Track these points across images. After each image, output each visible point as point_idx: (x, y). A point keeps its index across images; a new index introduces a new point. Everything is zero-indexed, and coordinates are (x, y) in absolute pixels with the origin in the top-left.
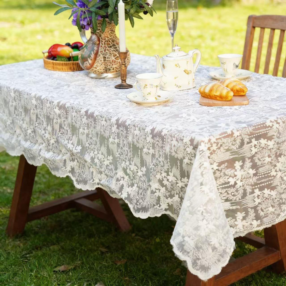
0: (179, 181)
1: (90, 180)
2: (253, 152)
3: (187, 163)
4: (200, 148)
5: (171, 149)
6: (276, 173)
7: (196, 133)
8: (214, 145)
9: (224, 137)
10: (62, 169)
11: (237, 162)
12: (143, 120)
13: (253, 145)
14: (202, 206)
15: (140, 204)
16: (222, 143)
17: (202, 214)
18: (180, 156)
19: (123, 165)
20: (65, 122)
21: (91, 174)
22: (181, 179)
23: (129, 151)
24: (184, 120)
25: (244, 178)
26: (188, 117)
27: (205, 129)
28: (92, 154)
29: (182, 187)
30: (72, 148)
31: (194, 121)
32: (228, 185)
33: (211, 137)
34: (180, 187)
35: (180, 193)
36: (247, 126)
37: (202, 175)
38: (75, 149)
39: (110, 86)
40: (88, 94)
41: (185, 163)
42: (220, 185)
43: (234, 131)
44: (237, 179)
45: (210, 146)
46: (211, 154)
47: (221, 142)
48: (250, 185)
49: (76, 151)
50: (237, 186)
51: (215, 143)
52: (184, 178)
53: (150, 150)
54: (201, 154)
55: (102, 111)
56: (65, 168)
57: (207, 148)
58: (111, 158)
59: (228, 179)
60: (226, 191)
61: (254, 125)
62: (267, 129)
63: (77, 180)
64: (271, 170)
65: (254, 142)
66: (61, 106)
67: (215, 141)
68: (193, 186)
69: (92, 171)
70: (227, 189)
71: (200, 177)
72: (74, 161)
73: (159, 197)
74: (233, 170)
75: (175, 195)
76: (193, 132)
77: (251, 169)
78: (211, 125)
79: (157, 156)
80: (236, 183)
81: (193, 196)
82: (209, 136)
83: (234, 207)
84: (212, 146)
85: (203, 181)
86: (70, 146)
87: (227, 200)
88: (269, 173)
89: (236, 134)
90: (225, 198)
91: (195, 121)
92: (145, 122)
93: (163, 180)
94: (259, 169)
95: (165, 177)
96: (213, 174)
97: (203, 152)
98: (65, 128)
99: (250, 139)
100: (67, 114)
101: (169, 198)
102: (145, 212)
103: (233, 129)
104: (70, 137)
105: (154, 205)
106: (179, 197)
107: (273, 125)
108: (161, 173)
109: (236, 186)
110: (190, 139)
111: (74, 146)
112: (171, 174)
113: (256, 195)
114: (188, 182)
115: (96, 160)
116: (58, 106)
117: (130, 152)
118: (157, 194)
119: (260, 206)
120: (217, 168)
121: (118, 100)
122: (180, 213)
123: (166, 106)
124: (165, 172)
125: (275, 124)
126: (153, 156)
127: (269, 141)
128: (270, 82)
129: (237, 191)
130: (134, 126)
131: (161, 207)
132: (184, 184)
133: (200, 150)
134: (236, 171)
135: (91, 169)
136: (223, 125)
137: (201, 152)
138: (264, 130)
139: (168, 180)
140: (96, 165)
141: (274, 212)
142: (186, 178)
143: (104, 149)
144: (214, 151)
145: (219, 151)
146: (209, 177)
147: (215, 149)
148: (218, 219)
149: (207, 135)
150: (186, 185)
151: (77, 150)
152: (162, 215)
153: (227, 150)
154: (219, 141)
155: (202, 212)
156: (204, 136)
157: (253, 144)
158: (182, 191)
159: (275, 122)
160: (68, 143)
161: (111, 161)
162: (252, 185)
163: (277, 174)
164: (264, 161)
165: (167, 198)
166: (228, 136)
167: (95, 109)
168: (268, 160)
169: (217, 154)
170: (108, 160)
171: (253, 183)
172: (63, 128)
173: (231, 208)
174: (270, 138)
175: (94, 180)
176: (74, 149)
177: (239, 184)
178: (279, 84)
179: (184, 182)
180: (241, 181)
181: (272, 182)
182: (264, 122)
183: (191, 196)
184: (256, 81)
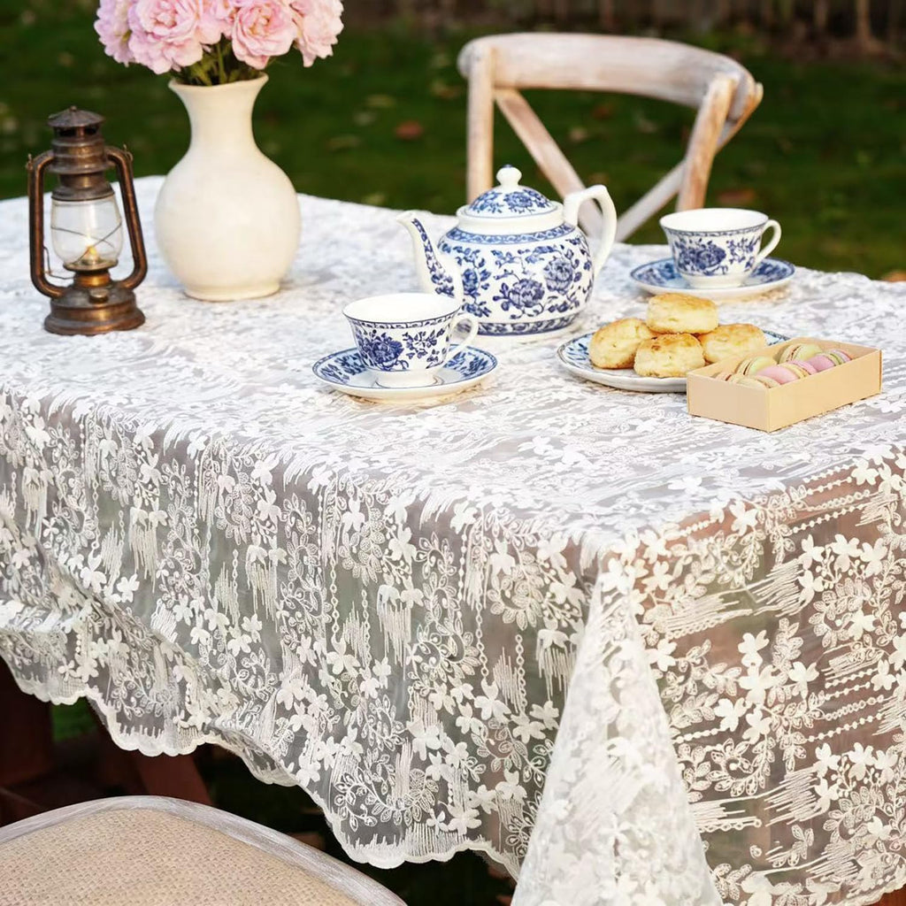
0: (521, 719)
1: (174, 714)
2: (807, 595)
3: (554, 646)
4: (606, 581)
5: (490, 587)
6: (892, 679)
7: (587, 520)
8: (660, 569)
9: (698, 535)
10: (61, 670)
11: (748, 636)
12: (376, 466)
13: (807, 566)
14: (614, 819)
15: (370, 808)
16: (690, 560)
17: (616, 853)
18: (523, 615)
19: (304, 651)
20: (71, 480)
21: (177, 689)
22: (528, 709)
23: (323, 598)
24: (538, 467)
25: (777, 702)
26: (556, 453)
27: (621, 503)
28: (182, 612)
29: (533, 742)
30: (102, 585)
31: (575, 469)
32: (715, 731)
33: (649, 537)
34: (526, 739)
35: (525, 764)
36: (783, 488)
37: (615, 692)
38: (115, 591)
39: (254, 332)
40: (167, 364)
41: (547, 644)
42: (683, 731)
43: (733, 509)
44: (749, 706)
45: (646, 572)
46: (648, 603)
47: (687, 553)
48: (800, 731)
49: (117, 598)
50: (751, 735)
51: (661, 559)
52: (542, 705)
53: (404, 592)
54: (607, 607)
55: (218, 435)
56: (72, 665)
57: (632, 581)
58: (254, 624)
59: (713, 707)
60: (708, 757)
61: (807, 481)
62: (857, 496)
63: (121, 717)
64: (875, 665)
65: (811, 551)
66: (55, 415)
67: (664, 552)
68: (579, 738)
69: (178, 679)
70: (709, 748)
71: (609, 699)
72: (111, 637)
73: (443, 783)
74: (736, 671)
75: (507, 773)
76: (576, 516)
77: (798, 665)
78: (642, 485)
79: (433, 618)
80: (743, 724)
81: (580, 776)
82: (641, 530)
83: (739, 824)
84: (651, 574)
85: (618, 716)
86: (91, 577)
87: (710, 794)
88: (867, 678)
89: (744, 519)
90: (702, 785)
91: (579, 470)
92: (385, 476)
93: (458, 713)
94: (831, 662)
95: (465, 701)
96: (656, 688)
97: (614, 600)
98: (71, 502)
99: (797, 539)
100: (78, 448)
101: (482, 788)
102: (389, 842)
103: (732, 502)
104: (90, 542)
105: (425, 816)
106: (521, 782)
107: (879, 480)
108: (450, 686)
109: (745, 736)
110: (564, 544)
111: (108, 577)
112: (491, 690)
113: (820, 768)
114: (558, 720)
115: (197, 634)
116: (42, 414)
117: (328, 599)
118: (435, 770)
119: (834, 815)
120: (672, 662)
121: (285, 388)
122: (530, 848)
123: (467, 407)
124: (467, 679)
125: (886, 473)
126: (418, 614)
127: (866, 545)
128: (858, 301)
129: (749, 755)
130: (343, 494)
131: (452, 821)
132: (543, 727)
133: (605, 589)
134: (744, 673)
135: (179, 672)
136: (692, 484)
137: (608, 599)
138: (849, 499)
139: (477, 713)
140: (197, 655)
141: (887, 844)
142: (549, 704)
143: (226, 591)
144: (660, 593)
145: (677, 592)
146: (643, 700)
147: (664, 587)
148: (678, 872)
149: (628, 526)
150: (551, 734)
151: (121, 594)
152: (458, 854)
153: (712, 588)
154: (680, 551)
155: (617, 843)
156: (617, 531)
157: (805, 560)
158: (532, 756)
159: (885, 465)
160: (85, 563)
161: (257, 637)
162: (806, 732)
163: (895, 685)
164: (847, 628)
165: (474, 786)
166: (713, 530)
167: (192, 424)
168: (863, 622)
169: (670, 604)
170: (243, 632)
171: (808, 723)
172: (64, 505)
173: (727, 825)
174: (868, 535)
175: (188, 715)
176: (108, 590)
177: (758, 725)
178: (891, 310)
179: (542, 721)
180: (766, 715)
181: (879, 716)
182: (846, 467)
183: (571, 778)
184: (805, 300)
